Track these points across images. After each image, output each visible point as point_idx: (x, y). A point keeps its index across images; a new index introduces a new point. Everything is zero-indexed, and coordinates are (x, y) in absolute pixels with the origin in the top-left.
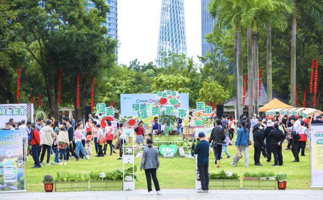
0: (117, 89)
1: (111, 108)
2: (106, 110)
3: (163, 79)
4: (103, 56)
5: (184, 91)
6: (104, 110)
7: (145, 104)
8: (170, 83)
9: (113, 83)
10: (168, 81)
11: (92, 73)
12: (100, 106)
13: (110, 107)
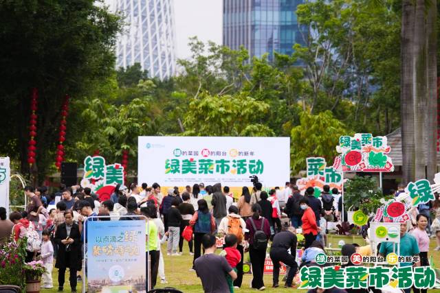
0: (106, 124)
1: (117, 167)
2: (105, 171)
3: (212, 105)
4: (93, 51)
5: (255, 132)
6: (100, 173)
7: (192, 160)
8: (227, 115)
9: (100, 110)
10: (222, 109)
11: (68, 87)
12: (91, 162)
13: (114, 166)
